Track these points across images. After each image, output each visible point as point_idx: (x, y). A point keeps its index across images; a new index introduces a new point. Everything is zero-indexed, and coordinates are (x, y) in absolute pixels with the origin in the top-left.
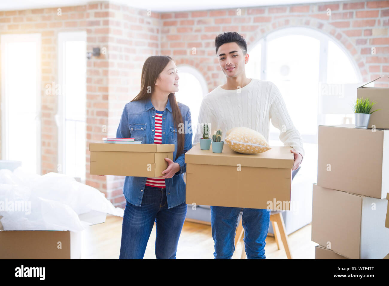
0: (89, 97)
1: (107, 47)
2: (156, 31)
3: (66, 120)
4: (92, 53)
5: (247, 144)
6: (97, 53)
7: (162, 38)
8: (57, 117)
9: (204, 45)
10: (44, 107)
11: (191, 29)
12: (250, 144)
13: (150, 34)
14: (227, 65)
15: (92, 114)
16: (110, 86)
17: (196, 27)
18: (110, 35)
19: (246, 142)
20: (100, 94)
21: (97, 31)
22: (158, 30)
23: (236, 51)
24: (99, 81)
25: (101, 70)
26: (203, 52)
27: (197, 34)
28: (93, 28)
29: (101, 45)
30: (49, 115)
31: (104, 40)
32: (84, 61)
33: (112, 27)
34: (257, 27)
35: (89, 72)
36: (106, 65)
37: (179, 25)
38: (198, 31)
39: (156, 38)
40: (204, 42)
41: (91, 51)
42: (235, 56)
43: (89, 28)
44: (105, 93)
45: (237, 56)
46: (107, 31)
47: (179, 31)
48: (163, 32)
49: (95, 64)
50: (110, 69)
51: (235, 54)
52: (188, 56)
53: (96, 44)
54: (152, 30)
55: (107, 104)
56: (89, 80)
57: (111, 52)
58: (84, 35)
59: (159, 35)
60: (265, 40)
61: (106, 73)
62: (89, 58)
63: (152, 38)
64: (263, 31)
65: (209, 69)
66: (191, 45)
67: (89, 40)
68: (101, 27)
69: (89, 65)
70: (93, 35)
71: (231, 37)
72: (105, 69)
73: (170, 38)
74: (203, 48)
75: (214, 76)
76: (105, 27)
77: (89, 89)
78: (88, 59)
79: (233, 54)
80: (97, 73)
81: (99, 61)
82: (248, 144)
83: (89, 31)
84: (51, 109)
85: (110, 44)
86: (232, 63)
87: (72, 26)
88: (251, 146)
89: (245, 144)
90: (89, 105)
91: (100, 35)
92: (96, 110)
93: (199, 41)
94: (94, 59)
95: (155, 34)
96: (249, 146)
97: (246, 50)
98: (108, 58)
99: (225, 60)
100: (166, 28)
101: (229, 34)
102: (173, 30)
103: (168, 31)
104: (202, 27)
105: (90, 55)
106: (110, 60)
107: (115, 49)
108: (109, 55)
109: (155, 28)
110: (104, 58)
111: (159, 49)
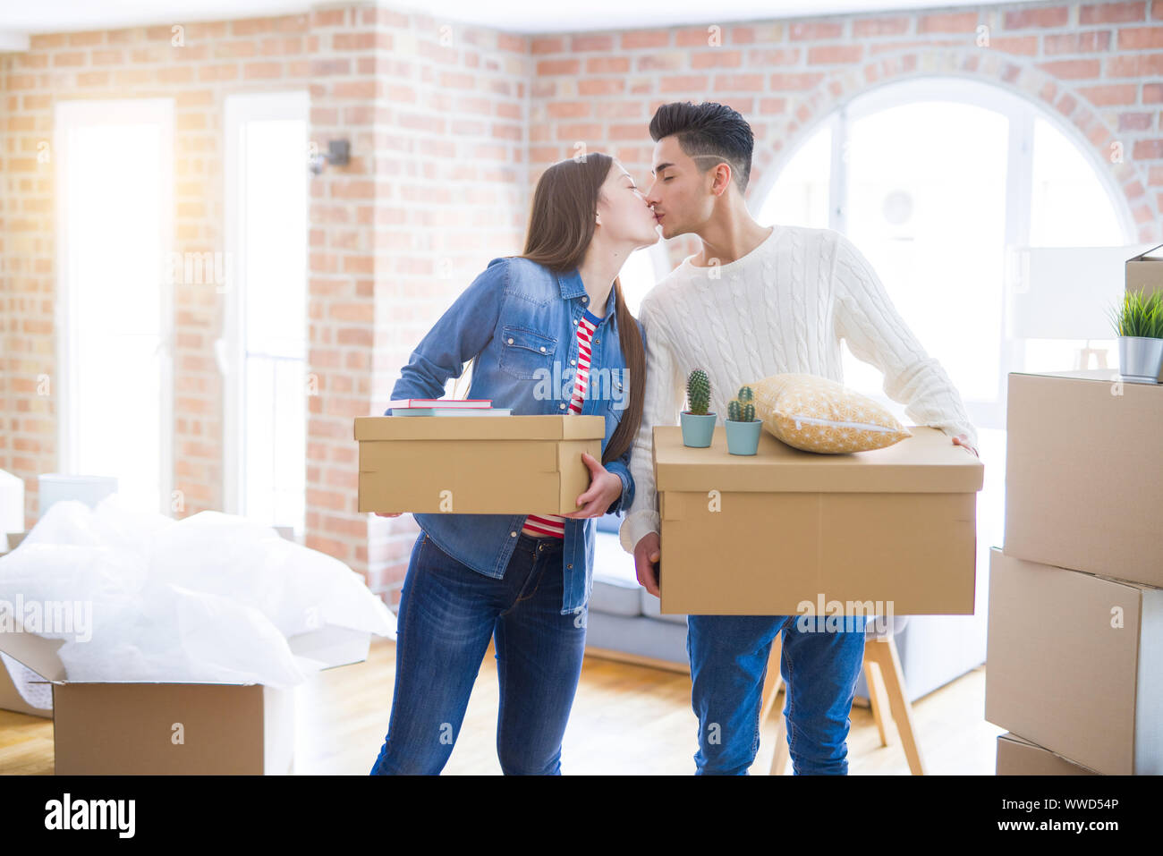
0: (317, 288)
1: (370, 137)
2: (514, 91)
3: (247, 355)
4: (325, 157)
5: (840, 424)
6: (341, 155)
7: (533, 111)
8: (221, 346)
10: (185, 318)
11: (621, 86)
12: (850, 424)
13: (496, 98)
15: (327, 338)
16: (379, 253)
17: (634, 77)
18: (380, 103)
19: (835, 419)
20: (350, 278)
21: (342, 92)
22: (521, 88)
24: (348, 240)
25: (351, 206)
27: (636, 98)
28: (329, 82)
29: (354, 133)
30: (197, 342)
31: (362, 116)
32: (302, 179)
33: (384, 79)
34: (820, 76)
35: (318, 212)
36: (367, 190)
37: (583, 74)
38: (642, 89)
39: (515, 112)
41: (325, 150)
43: (319, 81)
44: (363, 276)
46: (371, 91)
47: (583, 89)
48: (537, 93)
49: (335, 190)
50: (380, 203)
53: (337, 131)
54: (503, 88)
55: (372, 307)
56: (316, 237)
57: (382, 153)
58: (301, 101)
59: (526, 103)
60: (843, 116)
61: (367, 216)
62: (316, 171)
63: (503, 110)
64: (836, 90)
66: (619, 132)
67: (317, 116)
68: (354, 77)
69: (316, 191)
70: (327, 103)
72: (366, 203)
73: (558, 110)
76: (365, 78)
77: (317, 263)
78: (313, 174)
80: (340, 215)
81: (346, 179)
82: (844, 425)
83: (316, 92)
84: (205, 324)
85: (381, 129)
87: (266, 74)
88: (853, 430)
89: (835, 426)
90: (315, 313)
91: (352, 103)
92: (336, 325)
94: (332, 175)
95: (512, 99)
98: (374, 170)
100: (545, 82)
102: (566, 88)
103: (552, 91)
104: (654, 76)
105: (320, 161)
106: (380, 178)
107: (393, 143)
108: (374, 162)
109: (513, 79)
110: (360, 170)
111: (525, 144)
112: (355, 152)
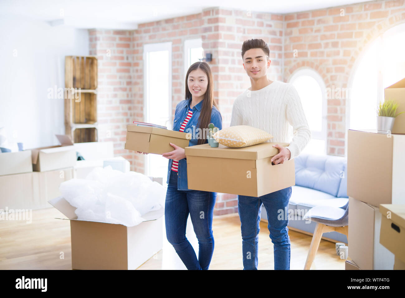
1: (217, 52)
2: (278, 34)
6: (210, 58)
7: (285, 40)
9: (323, 46)
11: (312, 30)
13: (271, 37)
14: (253, 68)
16: (220, 90)
17: (316, 27)
18: (220, 40)
21: (210, 37)
22: (281, 33)
23: (262, 57)
26: (322, 53)
27: (317, 34)
28: (207, 34)
29: (212, 50)
31: (215, 45)
33: (222, 33)
34: (374, 23)
36: (217, 69)
37: (300, 27)
38: (318, 31)
39: (279, 41)
40: (323, 42)
41: (205, 57)
42: (260, 60)
43: (204, 34)
45: (262, 60)
46: (217, 37)
47: (300, 32)
48: (286, 34)
50: (220, 74)
51: (260, 59)
52: (309, 58)
53: (209, 50)
54: (273, 33)
57: (221, 57)
58: (200, 41)
59: (283, 38)
61: (217, 78)
63: (273, 41)
64: (380, 27)
65: (328, 71)
66: (311, 46)
67: (204, 46)
68: (213, 33)
70: (207, 41)
71: (259, 42)
72: (216, 74)
73: (293, 40)
74: (322, 49)
75: (333, 78)
76: (216, 33)
79: (259, 59)
83: (203, 38)
85: (220, 49)
86: (257, 67)
87: (194, 32)
91: (212, 41)
93: (319, 41)
95: (278, 37)
96: (229, 140)
97: (269, 56)
98: (219, 63)
99: (250, 63)
100: (289, 30)
101: (256, 40)
102: (295, 31)
103: (291, 33)
104: (321, 26)
106: (220, 65)
107: (226, 53)
108: (219, 60)
109: (277, 30)
110: (215, 63)
111: (283, 52)
112: (213, 57)
